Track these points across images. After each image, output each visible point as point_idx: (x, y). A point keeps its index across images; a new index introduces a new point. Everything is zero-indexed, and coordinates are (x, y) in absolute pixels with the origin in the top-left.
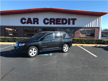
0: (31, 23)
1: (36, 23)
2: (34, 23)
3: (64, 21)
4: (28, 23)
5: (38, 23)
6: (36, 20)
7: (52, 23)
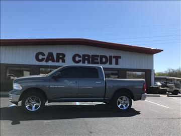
0: (53, 61)
1: (61, 60)
2: (58, 61)
3: (104, 60)
4: (47, 61)
5: (64, 61)
6: (61, 56)
7: (86, 62)
